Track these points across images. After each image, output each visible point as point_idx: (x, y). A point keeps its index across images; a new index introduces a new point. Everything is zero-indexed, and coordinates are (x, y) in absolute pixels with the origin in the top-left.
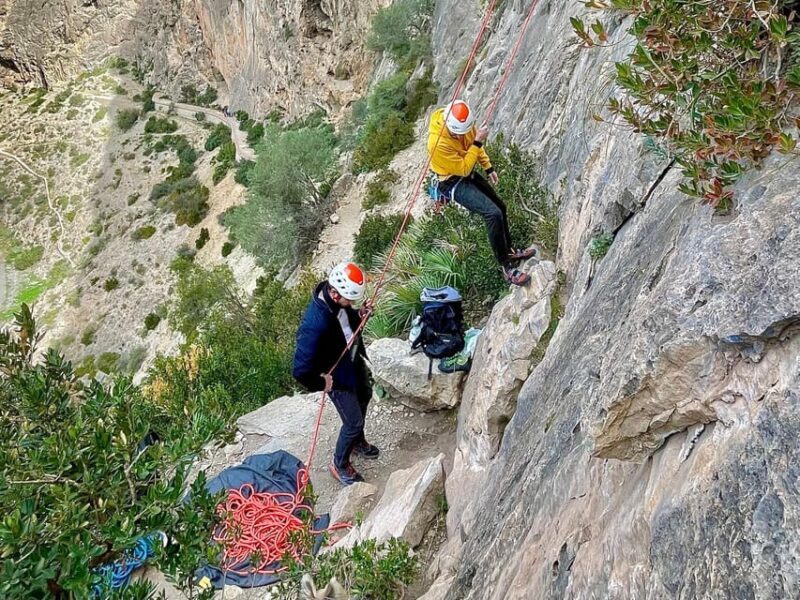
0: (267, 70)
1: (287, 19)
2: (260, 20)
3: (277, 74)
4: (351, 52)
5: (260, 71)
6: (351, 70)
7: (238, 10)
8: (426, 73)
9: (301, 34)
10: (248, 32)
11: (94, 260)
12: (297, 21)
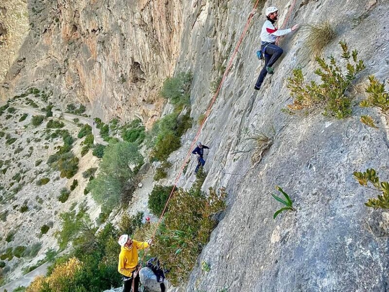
0: (112, 98)
1: (123, 73)
2: (109, 72)
3: (117, 100)
4: (154, 90)
5: (108, 98)
6: (154, 99)
7: (98, 67)
8: (187, 113)
9: (130, 81)
10: (103, 78)
11: (16, 196)
12: (128, 74)
